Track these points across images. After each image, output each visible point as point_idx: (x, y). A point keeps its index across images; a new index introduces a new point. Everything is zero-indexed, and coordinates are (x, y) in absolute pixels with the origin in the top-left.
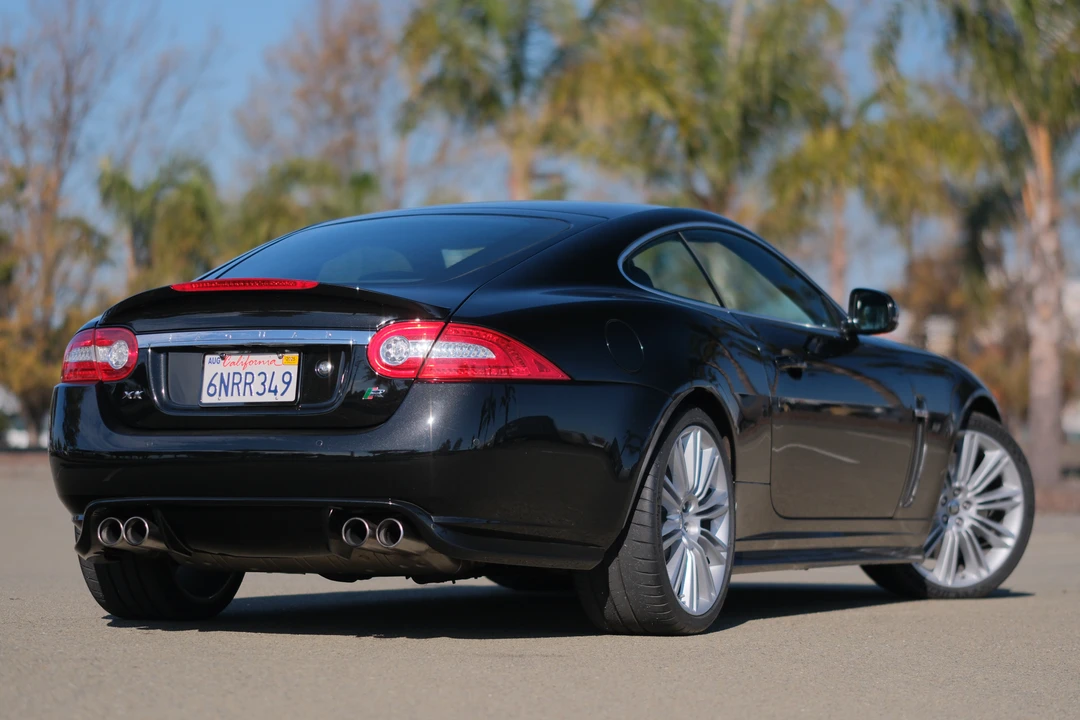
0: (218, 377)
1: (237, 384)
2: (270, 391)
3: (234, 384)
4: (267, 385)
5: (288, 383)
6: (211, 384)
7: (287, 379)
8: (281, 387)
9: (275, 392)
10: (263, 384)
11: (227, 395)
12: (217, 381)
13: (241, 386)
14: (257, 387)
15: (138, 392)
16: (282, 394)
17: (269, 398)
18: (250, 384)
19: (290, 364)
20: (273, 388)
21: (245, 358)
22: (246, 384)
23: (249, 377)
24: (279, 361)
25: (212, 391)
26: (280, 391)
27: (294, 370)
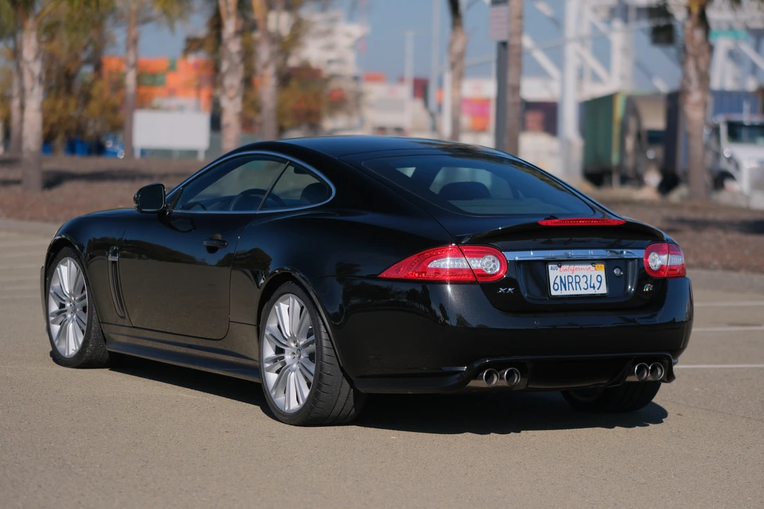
0: (559, 278)
1: (571, 283)
2: (591, 287)
3: (569, 283)
4: (589, 282)
5: (601, 282)
6: (555, 283)
7: (599, 280)
8: (597, 285)
9: (594, 287)
10: (586, 282)
11: (566, 290)
12: (558, 281)
13: (574, 284)
14: (583, 285)
15: (510, 289)
16: (598, 289)
17: (590, 291)
18: (578, 283)
19: (600, 271)
20: (592, 285)
21: (572, 267)
22: (576, 283)
23: (577, 278)
24: (592, 268)
25: (556, 288)
26: (597, 287)
27: (602, 273)
